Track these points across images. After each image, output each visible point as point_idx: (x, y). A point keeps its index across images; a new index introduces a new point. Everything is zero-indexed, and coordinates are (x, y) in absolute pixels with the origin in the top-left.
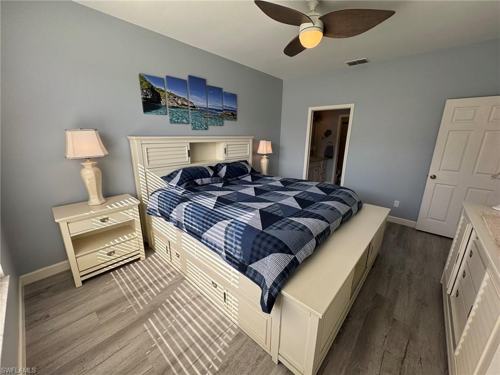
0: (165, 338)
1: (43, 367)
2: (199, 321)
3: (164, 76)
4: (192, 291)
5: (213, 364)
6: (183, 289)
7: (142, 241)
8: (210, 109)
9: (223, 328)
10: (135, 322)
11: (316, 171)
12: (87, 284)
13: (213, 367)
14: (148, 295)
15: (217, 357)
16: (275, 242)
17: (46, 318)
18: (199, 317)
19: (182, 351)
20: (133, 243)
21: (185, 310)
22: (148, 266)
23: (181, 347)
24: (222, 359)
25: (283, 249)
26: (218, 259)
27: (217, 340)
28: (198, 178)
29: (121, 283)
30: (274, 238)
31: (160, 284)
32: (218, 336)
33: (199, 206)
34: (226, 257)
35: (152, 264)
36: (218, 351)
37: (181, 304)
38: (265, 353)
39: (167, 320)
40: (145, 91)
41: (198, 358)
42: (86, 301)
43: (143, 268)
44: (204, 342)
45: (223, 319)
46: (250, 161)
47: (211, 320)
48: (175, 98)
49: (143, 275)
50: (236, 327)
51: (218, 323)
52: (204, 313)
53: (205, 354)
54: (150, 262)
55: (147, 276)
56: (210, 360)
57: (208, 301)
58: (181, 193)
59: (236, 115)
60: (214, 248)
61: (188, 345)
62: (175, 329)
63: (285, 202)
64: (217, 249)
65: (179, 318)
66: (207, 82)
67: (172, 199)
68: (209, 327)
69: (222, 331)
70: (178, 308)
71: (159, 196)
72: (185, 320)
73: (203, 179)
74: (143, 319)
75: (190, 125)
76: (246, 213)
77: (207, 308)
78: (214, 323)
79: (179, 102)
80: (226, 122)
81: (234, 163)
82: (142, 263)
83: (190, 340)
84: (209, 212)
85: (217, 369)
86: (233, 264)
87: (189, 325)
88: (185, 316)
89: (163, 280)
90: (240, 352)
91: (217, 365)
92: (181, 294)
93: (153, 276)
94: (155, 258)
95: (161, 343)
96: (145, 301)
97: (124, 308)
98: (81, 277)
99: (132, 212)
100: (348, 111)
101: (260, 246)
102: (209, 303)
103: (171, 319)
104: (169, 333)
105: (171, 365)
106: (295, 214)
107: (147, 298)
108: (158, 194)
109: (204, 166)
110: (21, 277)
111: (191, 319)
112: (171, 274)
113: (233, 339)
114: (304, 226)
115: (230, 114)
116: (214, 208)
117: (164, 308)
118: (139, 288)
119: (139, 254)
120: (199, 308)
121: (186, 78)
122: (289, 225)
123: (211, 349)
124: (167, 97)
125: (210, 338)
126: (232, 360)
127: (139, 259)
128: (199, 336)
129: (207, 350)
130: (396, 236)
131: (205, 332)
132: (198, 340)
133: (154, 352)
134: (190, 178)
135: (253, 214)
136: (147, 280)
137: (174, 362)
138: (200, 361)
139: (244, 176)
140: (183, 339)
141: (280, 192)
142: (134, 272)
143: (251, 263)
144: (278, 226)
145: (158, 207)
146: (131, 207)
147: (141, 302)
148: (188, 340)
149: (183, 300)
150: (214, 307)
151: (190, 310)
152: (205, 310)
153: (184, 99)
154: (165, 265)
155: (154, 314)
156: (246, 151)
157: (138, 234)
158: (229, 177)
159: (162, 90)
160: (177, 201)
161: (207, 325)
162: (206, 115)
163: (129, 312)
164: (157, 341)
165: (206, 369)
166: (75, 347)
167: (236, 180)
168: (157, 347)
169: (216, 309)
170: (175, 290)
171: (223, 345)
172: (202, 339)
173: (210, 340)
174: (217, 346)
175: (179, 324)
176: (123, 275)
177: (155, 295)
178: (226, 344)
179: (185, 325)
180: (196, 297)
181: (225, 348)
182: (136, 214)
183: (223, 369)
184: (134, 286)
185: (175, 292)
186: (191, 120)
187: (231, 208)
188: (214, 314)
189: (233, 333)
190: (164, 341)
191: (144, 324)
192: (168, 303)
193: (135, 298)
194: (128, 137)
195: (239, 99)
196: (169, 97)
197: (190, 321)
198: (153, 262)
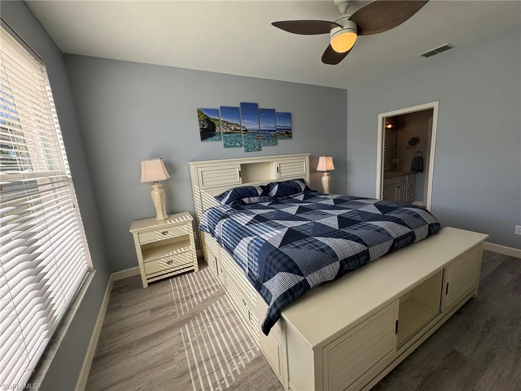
0: (193, 344)
1: (107, 345)
2: (226, 336)
3: (218, 108)
4: (228, 306)
5: (226, 380)
6: (221, 303)
7: (195, 254)
8: (262, 130)
9: (246, 347)
10: (175, 325)
11: (398, 187)
12: (152, 286)
13: (225, 383)
14: (191, 303)
15: (231, 374)
16: (285, 260)
17: (119, 308)
18: (227, 332)
19: (203, 360)
20: (188, 255)
21: (216, 323)
22: (199, 278)
23: (203, 356)
24: (235, 378)
25: (293, 268)
26: (243, 276)
27: (236, 358)
28: (246, 197)
29: (174, 289)
30: (286, 256)
31: (204, 295)
32: (238, 354)
33: (234, 222)
34: (249, 274)
35: (202, 276)
36: (234, 369)
37: (215, 316)
38: (279, 384)
39: (200, 328)
40: (202, 122)
41: (214, 370)
42: (147, 299)
43: (194, 279)
44: (224, 357)
45: (248, 339)
46: (307, 179)
47: (237, 337)
48: (228, 124)
49: (193, 285)
50: (258, 350)
51: (243, 342)
52: (232, 329)
53: (222, 369)
54: (201, 274)
55: (195, 286)
56: (224, 376)
57: (239, 318)
58: (226, 211)
59: (291, 133)
60: (240, 264)
61: (209, 356)
62: (203, 338)
63: (324, 221)
64: (243, 265)
65: (210, 329)
66: (259, 106)
67: (216, 216)
68: (233, 344)
69: (244, 351)
70: (212, 319)
71: (208, 214)
72: (214, 332)
73: (251, 198)
74: (181, 323)
75: (243, 148)
76: (272, 231)
77: (236, 324)
78: (239, 341)
79: (232, 128)
80: (280, 141)
81: (287, 181)
82: (195, 275)
83: (213, 351)
84: (239, 228)
85: (228, 386)
86: (252, 281)
87: (216, 337)
88: (215, 328)
89: (207, 292)
90: (255, 376)
91: (229, 382)
92: (218, 308)
93: (200, 287)
94: (206, 272)
95: (189, 348)
96: (187, 308)
97: (170, 311)
98: (148, 279)
99: (187, 228)
100: (430, 111)
101: (271, 263)
102: (240, 320)
103: (203, 329)
104: (197, 341)
105: (190, 370)
106: (325, 234)
107: (190, 306)
108: (208, 212)
109: (254, 186)
110: (113, 274)
111: (219, 332)
112: (215, 288)
113: (251, 361)
114: (329, 247)
115: (284, 133)
116: (247, 224)
117: (200, 317)
118: (187, 295)
119: (193, 266)
120: (229, 323)
121: (238, 105)
122: (310, 244)
123: (228, 365)
124: (221, 125)
125: (231, 354)
126: (244, 382)
127: (193, 271)
128: (222, 350)
129: (224, 365)
130: (516, 277)
131: (227, 347)
132: (219, 354)
133: (181, 354)
134: (238, 197)
135: (279, 232)
136: (194, 290)
137: (194, 368)
138: (215, 373)
139: (297, 194)
140: (207, 349)
141: (325, 211)
142: (187, 282)
143: (264, 281)
144: (297, 245)
145: (207, 224)
146: (186, 223)
147: (185, 308)
148: (211, 351)
149: (218, 313)
150: (243, 325)
151: (221, 323)
152: (234, 326)
153: (237, 125)
154: (213, 279)
155: (191, 321)
156: (302, 169)
157: (192, 248)
158: (280, 196)
159: (216, 120)
160: (219, 218)
161: (232, 341)
162: (259, 137)
163: (173, 315)
164: (186, 345)
165: (218, 383)
166: (129, 336)
167: (287, 199)
168: (185, 351)
169: (244, 327)
170: (214, 302)
171: (241, 364)
172: (223, 354)
173: (230, 356)
174: (235, 364)
175: (208, 334)
176: (178, 283)
177: (197, 304)
178: (243, 365)
179: (213, 337)
180: (229, 312)
181: (241, 368)
182: (191, 230)
183: (233, 387)
184: (183, 294)
185: (213, 304)
186: (243, 143)
187: (262, 225)
188: (241, 332)
189: (254, 355)
190: (192, 346)
191: (181, 328)
192: (205, 314)
193: (181, 304)
194: (189, 163)
195: (294, 117)
196: (223, 125)
197: (218, 334)
198: (204, 275)
